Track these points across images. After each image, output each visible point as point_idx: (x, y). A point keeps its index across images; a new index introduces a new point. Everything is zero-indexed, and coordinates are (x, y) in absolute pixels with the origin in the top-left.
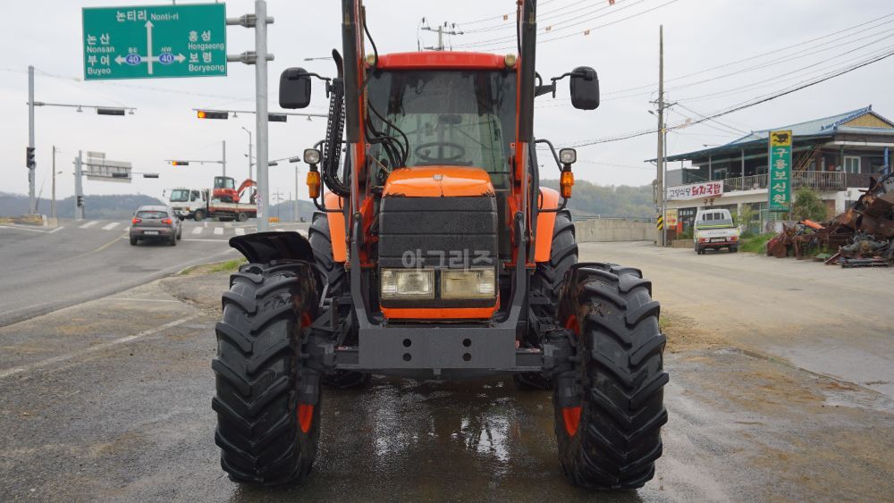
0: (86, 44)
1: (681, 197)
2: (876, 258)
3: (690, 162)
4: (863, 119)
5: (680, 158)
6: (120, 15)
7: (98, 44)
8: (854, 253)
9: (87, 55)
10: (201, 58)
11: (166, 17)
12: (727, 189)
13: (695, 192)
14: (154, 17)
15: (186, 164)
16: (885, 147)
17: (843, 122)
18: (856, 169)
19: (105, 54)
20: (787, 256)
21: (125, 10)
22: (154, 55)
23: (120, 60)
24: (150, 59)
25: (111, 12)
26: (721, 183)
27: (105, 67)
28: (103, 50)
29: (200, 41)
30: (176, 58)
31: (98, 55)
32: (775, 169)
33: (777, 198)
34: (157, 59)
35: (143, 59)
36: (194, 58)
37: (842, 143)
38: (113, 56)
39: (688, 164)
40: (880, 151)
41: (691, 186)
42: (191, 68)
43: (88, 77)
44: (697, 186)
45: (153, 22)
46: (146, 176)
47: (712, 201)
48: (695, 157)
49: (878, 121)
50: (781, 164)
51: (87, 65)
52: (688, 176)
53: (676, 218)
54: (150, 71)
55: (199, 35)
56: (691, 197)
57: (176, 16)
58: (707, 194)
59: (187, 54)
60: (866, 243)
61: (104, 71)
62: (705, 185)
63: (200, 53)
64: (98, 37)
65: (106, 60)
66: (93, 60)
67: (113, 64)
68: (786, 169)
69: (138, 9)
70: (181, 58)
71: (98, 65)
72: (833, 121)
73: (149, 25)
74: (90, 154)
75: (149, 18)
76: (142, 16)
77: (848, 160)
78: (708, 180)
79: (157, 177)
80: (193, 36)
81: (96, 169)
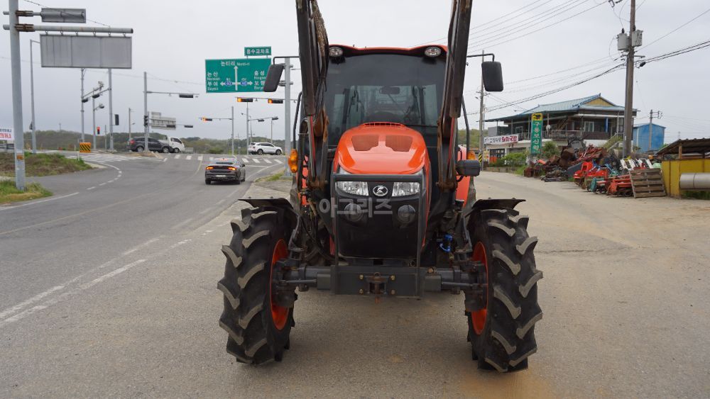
0: (207, 76)
1: (496, 143)
2: (560, 178)
3: (503, 122)
4: (596, 101)
5: (497, 120)
6: (223, 63)
7: (213, 76)
8: (553, 175)
9: (207, 81)
10: (259, 83)
11: (244, 64)
12: (520, 139)
13: (504, 140)
14: (239, 64)
15: (211, 120)
16: (606, 118)
17: (584, 103)
18: (591, 130)
19: (216, 81)
20: (532, 176)
21: (225, 61)
22: (238, 81)
23: (222, 84)
24: (236, 83)
25: (219, 62)
26: (517, 135)
27: (216, 87)
28: (214, 79)
29: (259, 75)
30: (248, 83)
31: (213, 82)
32: (534, 133)
33: (535, 147)
34: (240, 83)
35: (233, 83)
36: (257, 83)
37: (582, 115)
38: (219, 82)
39: (502, 124)
40: (604, 120)
41: (501, 137)
42: (255, 88)
43: (208, 91)
44: (505, 137)
45: (238, 66)
46: (186, 126)
47: (513, 145)
48: (506, 120)
49: (605, 103)
50: (537, 130)
51: (208, 86)
52: (501, 131)
53: (489, 155)
54: (236, 89)
55: (259, 72)
56: (501, 143)
57: (248, 64)
58: (510, 142)
59: (253, 81)
60: (558, 171)
61: (215, 89)
62: (509, 136)
63: (259, 81)
64: (213, 73)
65: (216, 84)
66: (210, 84)
67: (219, 85)
68: (539, 133)
69: (231, 60)
70: (250, 83)
71: (212, 86)
72: (578, 102)
73: (236, 68)
74: (153, 113)
75: (236, 64)
76: (233, 64)
77: (587, 124)
78: (510, 134)
79: (192, 127)
80: (256, 73)
81: (156, 122)
